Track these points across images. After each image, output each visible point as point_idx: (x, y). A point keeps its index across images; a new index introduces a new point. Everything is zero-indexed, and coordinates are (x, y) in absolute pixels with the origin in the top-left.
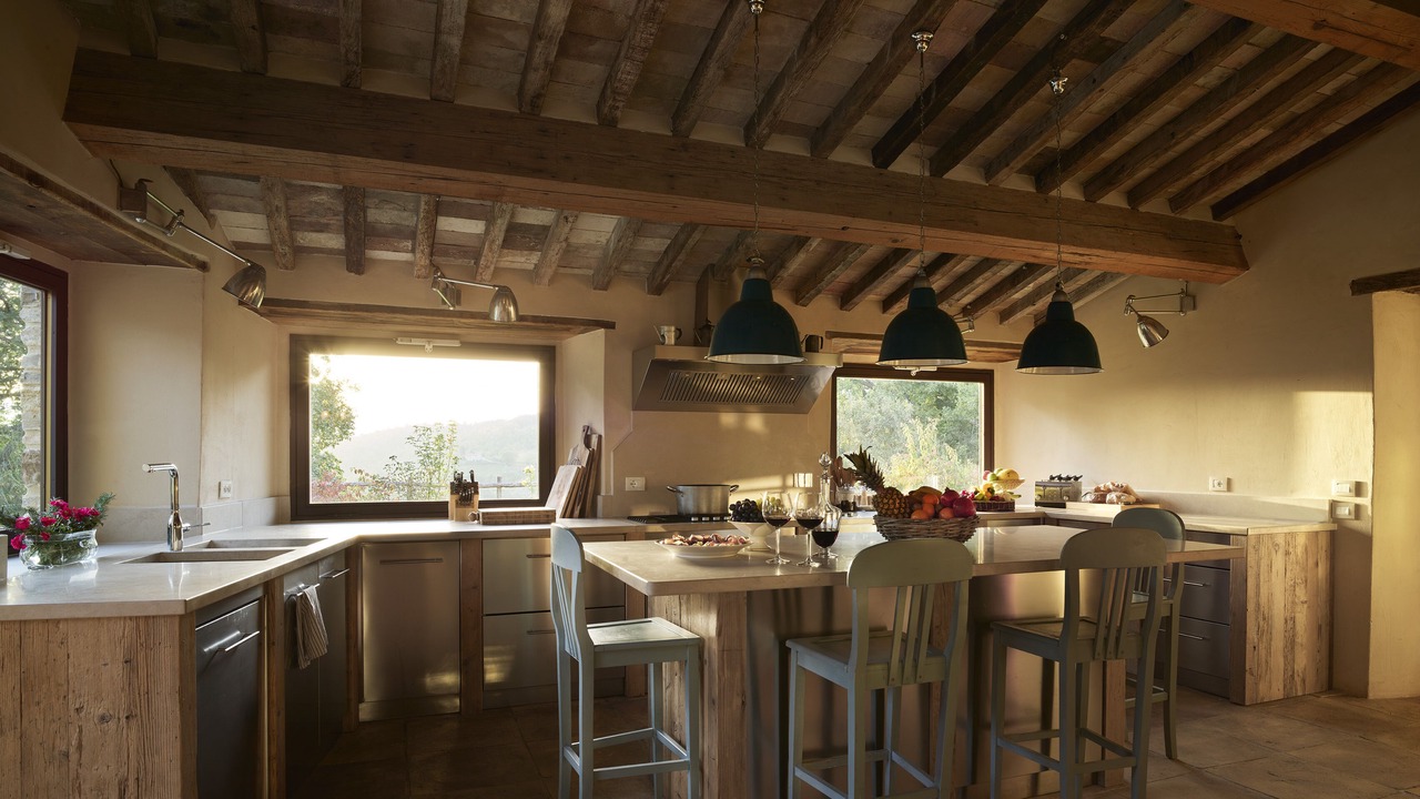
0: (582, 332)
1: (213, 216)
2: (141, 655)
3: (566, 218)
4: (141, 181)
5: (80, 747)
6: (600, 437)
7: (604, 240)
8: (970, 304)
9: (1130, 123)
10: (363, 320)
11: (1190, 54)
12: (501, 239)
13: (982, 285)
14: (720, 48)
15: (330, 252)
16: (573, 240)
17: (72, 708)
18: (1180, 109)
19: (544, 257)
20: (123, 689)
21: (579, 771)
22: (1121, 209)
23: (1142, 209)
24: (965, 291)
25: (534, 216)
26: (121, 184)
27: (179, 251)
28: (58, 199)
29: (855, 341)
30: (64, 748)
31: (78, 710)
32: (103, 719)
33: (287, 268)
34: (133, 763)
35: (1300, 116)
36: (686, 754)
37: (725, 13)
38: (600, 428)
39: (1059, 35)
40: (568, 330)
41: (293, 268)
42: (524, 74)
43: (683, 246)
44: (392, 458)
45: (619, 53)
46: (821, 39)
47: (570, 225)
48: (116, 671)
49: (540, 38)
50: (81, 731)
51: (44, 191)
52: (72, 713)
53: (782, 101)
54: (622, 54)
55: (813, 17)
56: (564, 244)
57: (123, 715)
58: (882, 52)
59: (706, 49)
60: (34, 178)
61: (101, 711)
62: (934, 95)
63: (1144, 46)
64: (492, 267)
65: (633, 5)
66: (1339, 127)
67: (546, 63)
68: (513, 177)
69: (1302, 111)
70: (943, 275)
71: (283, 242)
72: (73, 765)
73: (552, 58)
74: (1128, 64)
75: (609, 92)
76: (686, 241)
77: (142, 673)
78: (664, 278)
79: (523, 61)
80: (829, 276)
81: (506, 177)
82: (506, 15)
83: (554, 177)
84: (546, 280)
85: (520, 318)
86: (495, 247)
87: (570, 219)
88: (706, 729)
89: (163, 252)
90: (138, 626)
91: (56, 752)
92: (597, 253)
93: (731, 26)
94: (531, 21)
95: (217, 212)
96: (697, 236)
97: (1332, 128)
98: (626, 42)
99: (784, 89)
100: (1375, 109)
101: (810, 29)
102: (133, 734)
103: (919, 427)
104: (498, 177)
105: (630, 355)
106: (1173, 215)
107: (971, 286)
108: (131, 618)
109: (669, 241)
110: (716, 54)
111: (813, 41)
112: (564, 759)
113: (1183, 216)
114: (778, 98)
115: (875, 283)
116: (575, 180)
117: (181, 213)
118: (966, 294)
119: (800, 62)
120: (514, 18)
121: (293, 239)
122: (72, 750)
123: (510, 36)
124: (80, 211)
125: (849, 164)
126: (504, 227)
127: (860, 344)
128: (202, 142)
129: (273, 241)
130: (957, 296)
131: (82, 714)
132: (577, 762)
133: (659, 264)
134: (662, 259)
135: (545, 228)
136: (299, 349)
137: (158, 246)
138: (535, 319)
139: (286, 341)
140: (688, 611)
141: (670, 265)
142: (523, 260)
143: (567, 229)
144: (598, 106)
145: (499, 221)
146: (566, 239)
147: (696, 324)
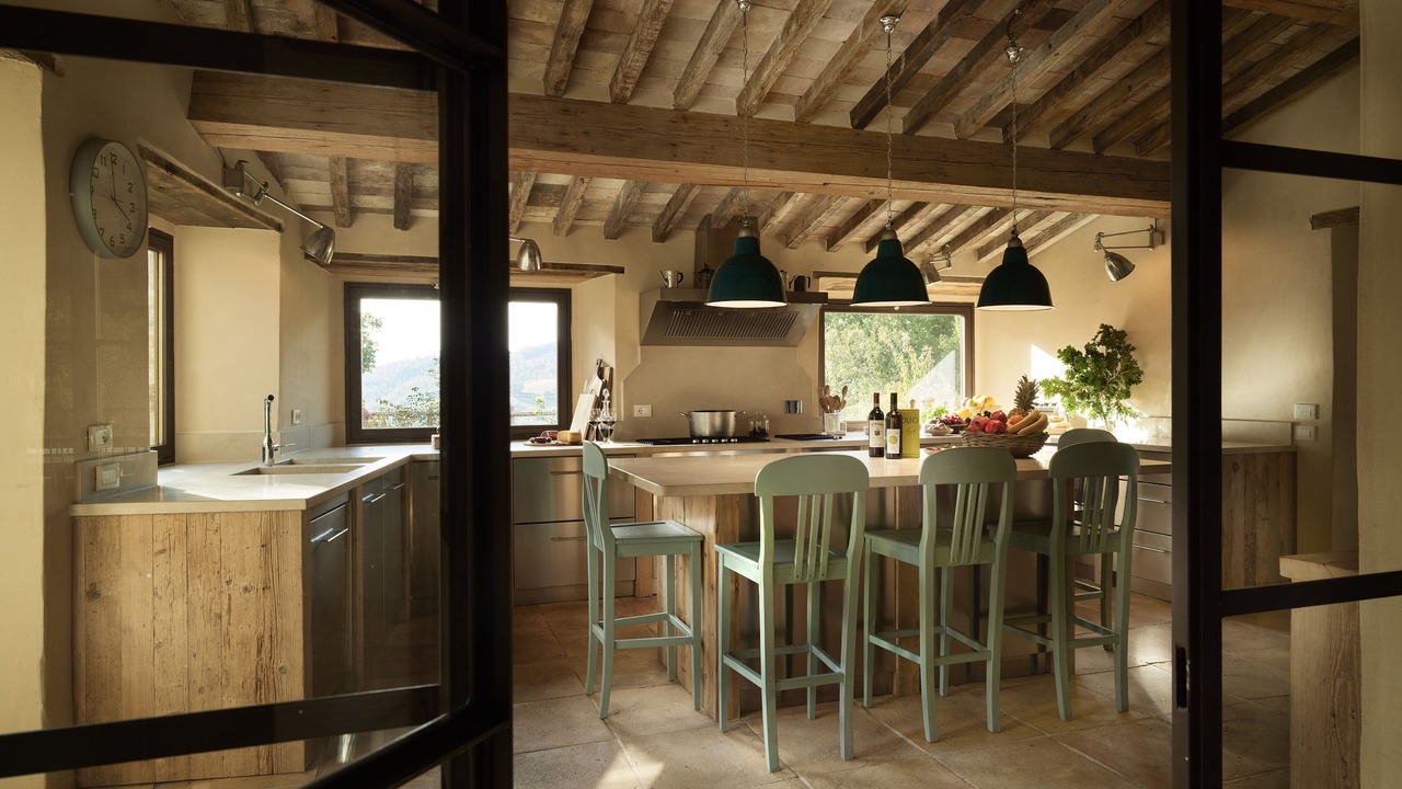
0: (595, 277)
1: (286, 184)
2: (274, 541)
3: (582, 180)
4: (240, 162)
5: (229, 610)
6: (612, 369)
7: (614, 197)
8: (948, 243)
9: (1087, 80)
10: (407, 268)
11: (1140, 18)
12: (526, 198)
13: (958, 225)
14: (714, 37)
15: (382, 211)
16: (587, 197)
17: (224, 581)
18: (1137, 65)
19: (562, 212)
20: (260, 567)
21: (603, 641)
22: (1086, 154)
23: (1107, 153)
24: (942, 231)
25: (557, 179)
26: (225, 166)
27: (263, 216)
28: (184, 182)
29: (841, 280)
30: (218, 611)
31: (228, 582)
32: (246, 589)
33: (344, 226)
34: (268, 624)
35: (1255, 64)
36: (689, 632)
37: (718, 8)
38: (611, 361)
39: (1014, 10)
40: (583, 275)
41: (350, 226)
42: (550, 63)
43: (683, 200)
44: (415, 389)
45: (629, 44)
46: (801, 26)
47: (585, 185)
48: (254, 552)
49: (564, 37)
50: (230, 599)
51: (175, 177)
52: (224, 584)
53: (769, 77)
54: (632, 45)
55: (794, 7)
56: (580, 201)
57: (260, 587)
58: (856, 32)
59: (703, 38)
60: (171, 168)
61: (245, 584)
62: (903, 66)
63: (1093, 16)
64: (518, 222)
65: (641, 6)
66: (1297, 71)
67: (569, 56)
68: (541, 152)
69: (1257, 60)
70: (921, 218)
71: (343, 205)
72: (224, 624)
73: (573, 52)
74: (1080, 30)
75: (620, 76)
76: (686, 196)
77: (275, 555)
78: (667, 227)
79: (548, 53)
80: (815, 222)
81: (536, 152)
82: (536, 18)
83: (575, 150)
84: (564, 232)
85: (544, 266)
86: (521, 205)
87: (586, 180)
88: (706, 611)
89: (252, 219)
90: (271, 518)
91: (213, 615)
92: (609, 208)
93: (723, 21)
94: (556, 22)
95: (290, 181)
96: (696, 191)
97: (1290, 73)
98: (635, 36)
99: (770, 68)
100: (1331, 54)
101: (792, 18)
102: (268, 602)
103: (913, 356)
104: (529, 152)
105: (637, 296)
106: (1137, 157)
107: (947, 227)
108: (265, 512)
109: (671, 196)
110: (711, 43)
111: (794, 28)
112: (593, 633)
113: (1148, 158)
114: (765, 75)
115: (858, 227)
116: (592, 152)
117: (266, 185)
118: (943, 235)
119: (783, 45)
120: (542, 20)
121: (351, 201)
122: (224, 613)
123: (538, 34)
124: (198, 190)
125: (829, 127)
126: (529, 188)
127: (846, 282)
128: (292, 132)
129: (335, 204)
130: (935, 236)
131: (231, 586)
132: (601, 634)
133: (662, 215)
134: (665, 211)
135: (564, 188)
136: (352, 294)
137: (248, 213)
138: (554, 266)
139: (341, 288)
140: (691, 516)
141: (672, 217)
142: (544, 214)
143: (583, 189)
144: (611, 86)
145: (525, 184)
146: (583, 197)
147: (695, 269)
